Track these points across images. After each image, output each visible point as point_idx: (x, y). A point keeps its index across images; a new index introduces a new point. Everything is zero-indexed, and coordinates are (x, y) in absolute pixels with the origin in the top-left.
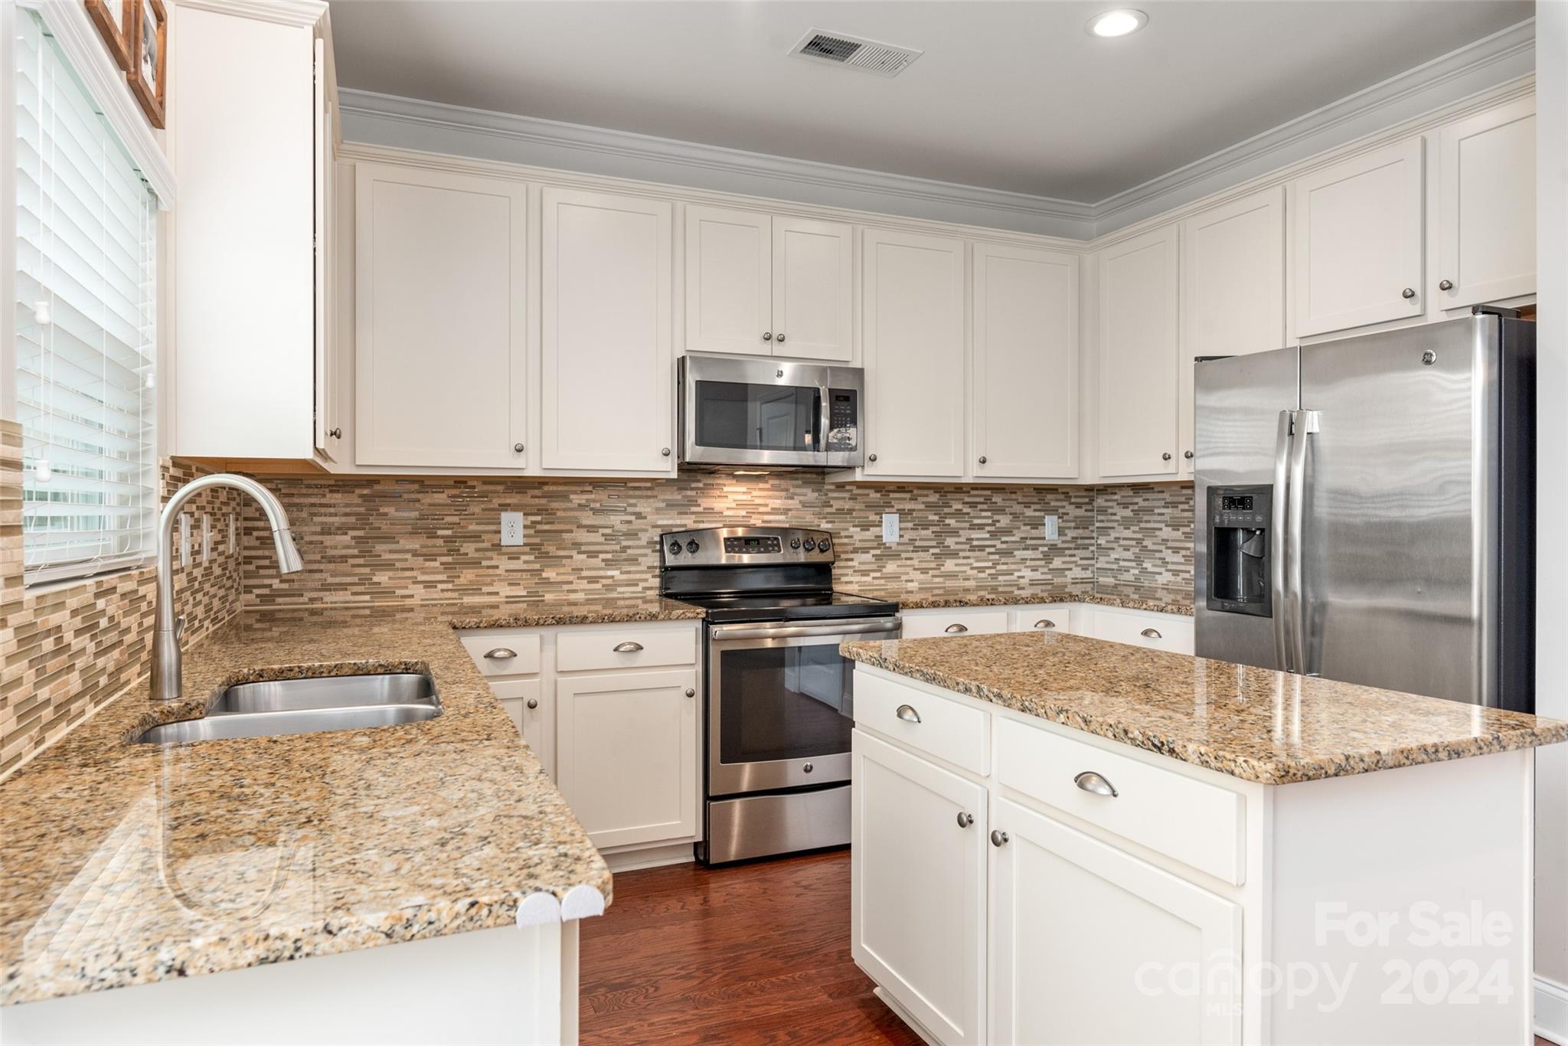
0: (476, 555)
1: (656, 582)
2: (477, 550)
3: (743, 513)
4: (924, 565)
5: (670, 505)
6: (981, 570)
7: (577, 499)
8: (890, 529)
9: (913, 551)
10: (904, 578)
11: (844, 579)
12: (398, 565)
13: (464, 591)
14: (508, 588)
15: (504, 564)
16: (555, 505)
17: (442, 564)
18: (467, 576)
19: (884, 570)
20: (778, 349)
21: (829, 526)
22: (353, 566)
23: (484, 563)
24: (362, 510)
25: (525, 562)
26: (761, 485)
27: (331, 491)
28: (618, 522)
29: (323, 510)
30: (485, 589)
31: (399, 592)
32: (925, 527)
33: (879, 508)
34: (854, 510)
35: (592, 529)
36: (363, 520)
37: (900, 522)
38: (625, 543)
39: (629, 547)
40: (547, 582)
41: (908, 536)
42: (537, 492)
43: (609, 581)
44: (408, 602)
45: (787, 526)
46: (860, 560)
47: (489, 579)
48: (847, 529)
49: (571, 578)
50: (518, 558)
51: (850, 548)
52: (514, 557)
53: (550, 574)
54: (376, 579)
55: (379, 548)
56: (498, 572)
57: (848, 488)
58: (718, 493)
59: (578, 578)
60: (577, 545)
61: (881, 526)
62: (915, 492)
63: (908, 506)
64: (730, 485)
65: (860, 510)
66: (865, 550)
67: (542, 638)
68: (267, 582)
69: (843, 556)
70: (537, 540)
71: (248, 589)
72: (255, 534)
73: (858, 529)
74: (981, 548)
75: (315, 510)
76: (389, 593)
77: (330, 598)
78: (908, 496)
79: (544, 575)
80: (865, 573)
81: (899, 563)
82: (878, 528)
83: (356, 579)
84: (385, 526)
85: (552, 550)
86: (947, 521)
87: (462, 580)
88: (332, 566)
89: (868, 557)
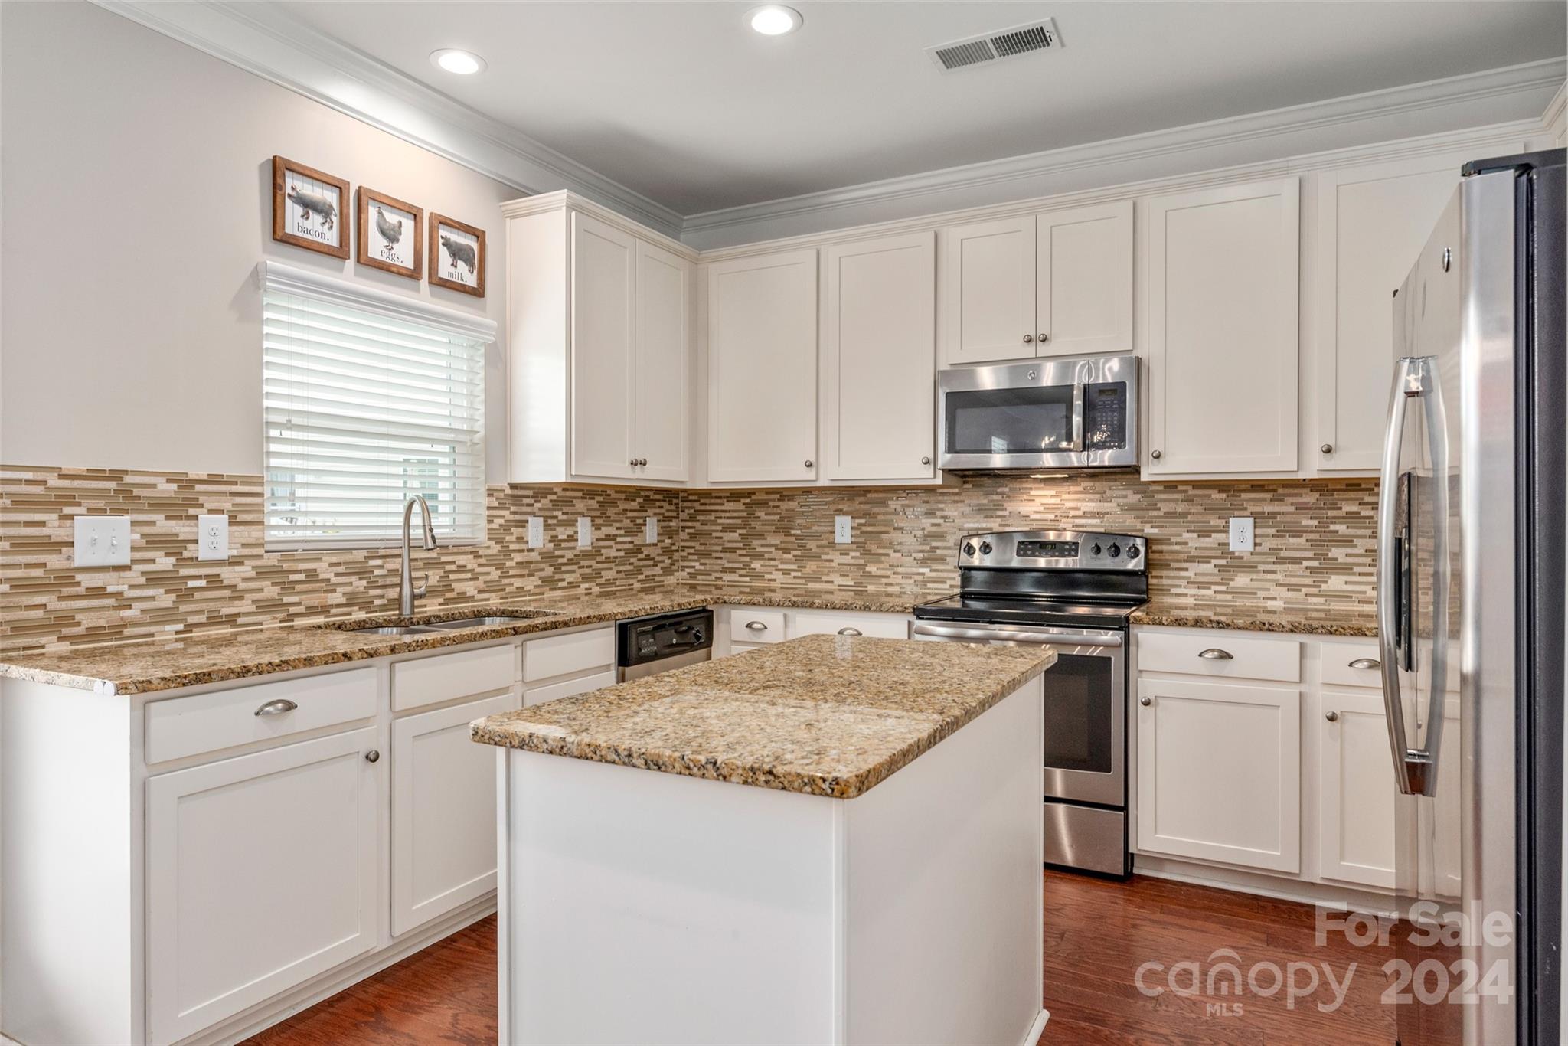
0: (818, 550)
2: (818, 546)
3: (1052, 517)
4: (1294, 581)
8: (1240, 535)
9: (1274, 563)
10: (1261, 594)
11: (1174, 591)
12: (766, 556)
13: (808, 578)
14: (840, 578)
15: (838, 559)
16: (876, 510)
17: (794, 556)
18: (811, 567)
19: (1232, 584)
20: (1043, 350)
21: (1156, 531)
22: (740, 555)
23: (824, 557)
24: (745, 514)
25: (853, 558)
26: (1072, 489)
27: (728, 501)
28: (929, 525)
29: (723, 515)
30: (824, 578)
31: (767, 576)
32: (1297, 533)
33: (1225, 512)
34: (1190, 513)
35: (905, 531)
36: (745, 522)
37: (1255, 527)
38: (934, 544)
39: (938, 548)
40: (869, 575)
41: (1265, 547)
42: (862, 499)
43: (920, 578)
44: (772, 584)
45: (1102, 530)
46: (1194, 570)
47: (826, 570)
48: (1180, 535)
49: (889, 573)
50: (848, 554)
51: (1183, 556)
52: (845, 553)
53: (872, 569)
54: (753, 566)
55: (755, 543)
56: (833, 564)
57: (1180, 488)
58: (1025, 497)
59: (894, 573)
60: (893, 545)
61: (1227, 532)
62: (1280, 491)
63: (1268, 508)
64: (1037, 489)
65: (1198, 513)
66: (1206, 560)
67: (785, 616)
68: (692, 564)
69: (1174, 565)
70: (861, 540)
71: (683, 568)
72: (687, 531)
73: (1195, 535)
75: (718, 514)
76: (759, 577)
77: (728, 577)
78: (1269, 496)
79: (867, 569)
80: (1204, 586)
81: (1254, 576)
82: (1224, 535)
83: (741, 565)
84: (758, 526)
85: (874, 548)
86: (1332, 527)
87: (807, 570)
88: (728, 555)
89: (1208, 567)
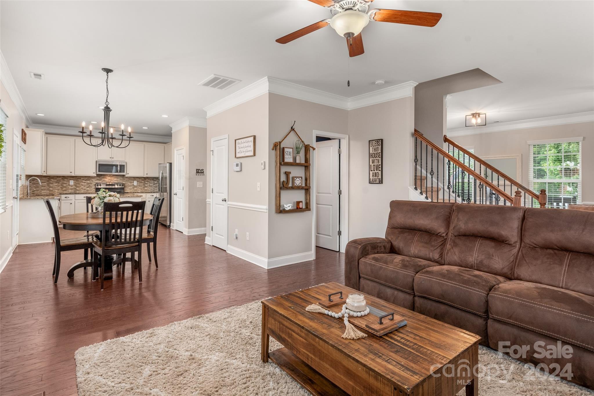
1: (95, 190)
2: (66, 185)
3: (110, 181)
4: (141, 188)
5: (97, 180)
6: (152, 189)
7: (82, 179)
8: (135, 183)
9: (139, 186)
10: (138, 190)
11: (127, 190)
12: (53, 187)
14: (71, 190)
15: (70, 187)
16: (78, 180)
17: (60, 187)
18: (64, 189)
19: (134, 188)
20: (112, 159)
21: (125, 183)
23: (67, 187)
25: (74, 187)
26: (113, 177)
27: (43, 177)
28: (89, 182)
29: (42, 180)
31: (53, 191)
32: (142, 183)
33: (133, 181)
35: (85, 183)
36: (48, 181)
37: (137, 182)
39: (90, 185)
40: (77, 190)
41: (138, 184)
42: (75, 178)
43: (87, 190)
44: (55, 192)
45: (117, 183)
46: (129, 187)
47: (68, 189)
48: (128, 183)
52: (72, 186)
53: (78, 189)
55: (51, 185)
60: (82, 185)
62: (139, 178)
63: (138, 180)
64: (107, 177)
65: (130, 181)
66: (131, 186)
69: (127, 187)
70: (76, 184)
73: (130, 183)
74: (152, 186)
80: (131, 189)
81: (136, 187)
82: (133, 183)
84: (51, 182)
85: (78, 185)
86: (146, 182)
89: (131, 187)
